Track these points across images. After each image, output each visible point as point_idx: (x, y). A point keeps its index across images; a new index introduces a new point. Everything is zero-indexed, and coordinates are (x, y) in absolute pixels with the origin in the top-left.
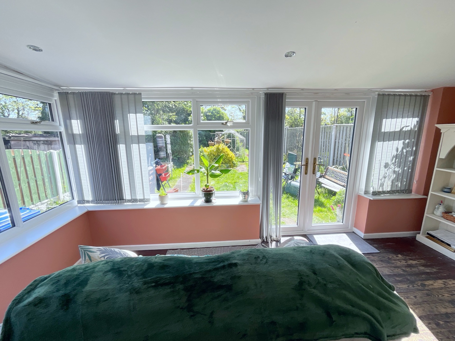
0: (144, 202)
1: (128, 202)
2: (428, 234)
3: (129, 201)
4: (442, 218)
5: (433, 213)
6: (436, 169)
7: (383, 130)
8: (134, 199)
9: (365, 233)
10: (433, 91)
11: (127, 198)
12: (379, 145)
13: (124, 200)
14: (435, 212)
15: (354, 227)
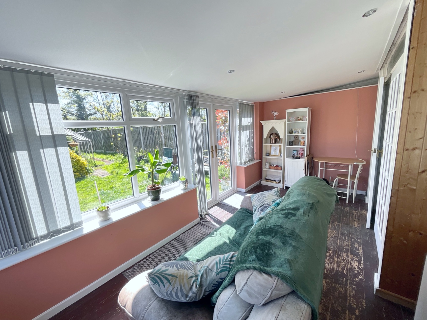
0: (73, 229)
1: (42, 240)
2: (266, 179)
3: (44, 237)
4: (270, 169)
5: (265, 168)
6: (263, 144)
7: (243, 125)
8: (53, 232)
9: (245, 189)
10: (254, 103)
11: (39, 234)
12: (243, 133)
13: (33, 239)
14: (266, 167)
15: (238, 188)
